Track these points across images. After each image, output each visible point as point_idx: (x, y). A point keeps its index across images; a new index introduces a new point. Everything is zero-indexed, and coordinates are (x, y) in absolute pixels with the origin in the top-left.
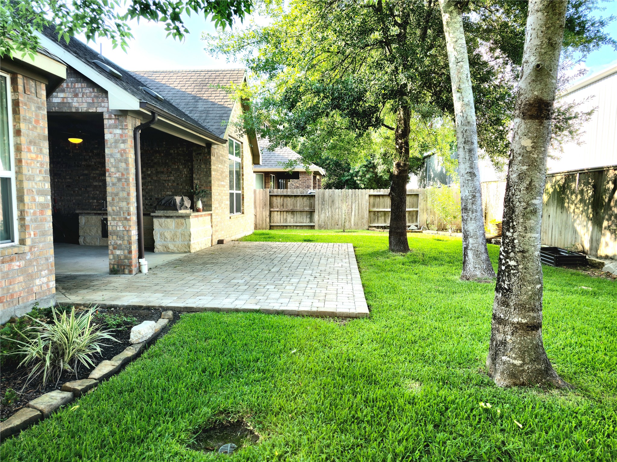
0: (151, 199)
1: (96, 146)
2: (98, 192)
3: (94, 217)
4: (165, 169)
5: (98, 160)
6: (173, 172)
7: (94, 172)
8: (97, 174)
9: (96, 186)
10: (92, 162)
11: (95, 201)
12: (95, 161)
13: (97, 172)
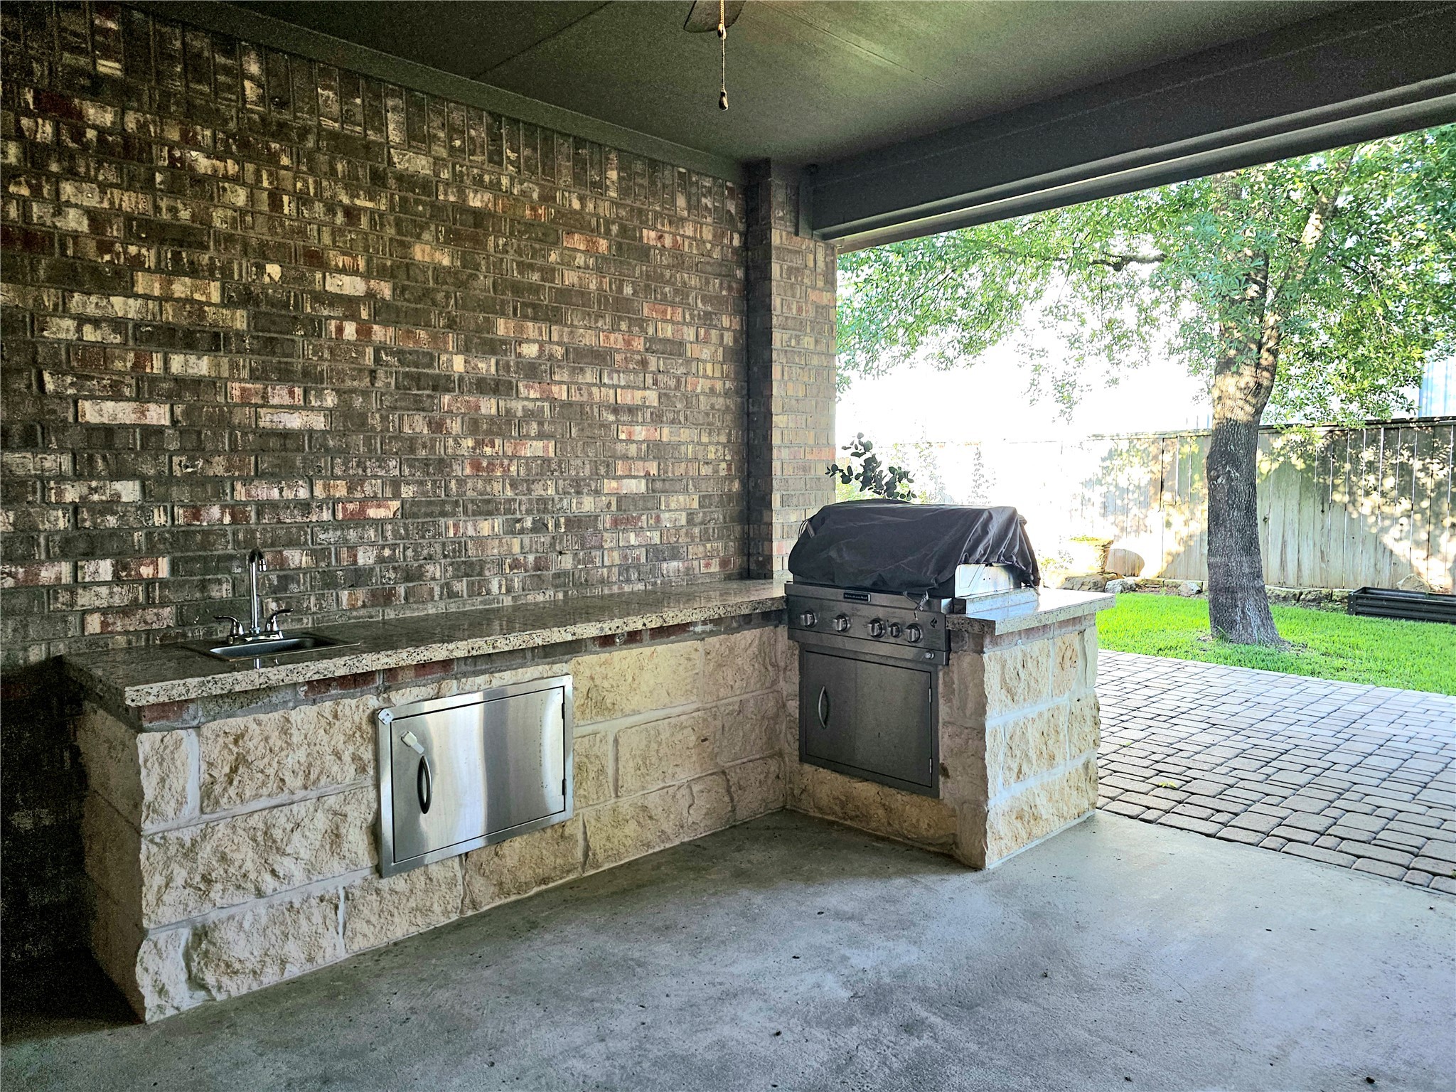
0: (540, 527)
1: (108, 67)
2: (129, 491)
3: (304, 716)
4: (616, 341)
5: (129, 201)
6: (653, 362)
7: (90, 304)
8: (118, 324)
9: (108, 432)
10: (60, 208)
11: (105, 568)
12: (91, 199)
13: (120, 305)
